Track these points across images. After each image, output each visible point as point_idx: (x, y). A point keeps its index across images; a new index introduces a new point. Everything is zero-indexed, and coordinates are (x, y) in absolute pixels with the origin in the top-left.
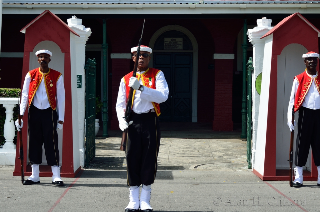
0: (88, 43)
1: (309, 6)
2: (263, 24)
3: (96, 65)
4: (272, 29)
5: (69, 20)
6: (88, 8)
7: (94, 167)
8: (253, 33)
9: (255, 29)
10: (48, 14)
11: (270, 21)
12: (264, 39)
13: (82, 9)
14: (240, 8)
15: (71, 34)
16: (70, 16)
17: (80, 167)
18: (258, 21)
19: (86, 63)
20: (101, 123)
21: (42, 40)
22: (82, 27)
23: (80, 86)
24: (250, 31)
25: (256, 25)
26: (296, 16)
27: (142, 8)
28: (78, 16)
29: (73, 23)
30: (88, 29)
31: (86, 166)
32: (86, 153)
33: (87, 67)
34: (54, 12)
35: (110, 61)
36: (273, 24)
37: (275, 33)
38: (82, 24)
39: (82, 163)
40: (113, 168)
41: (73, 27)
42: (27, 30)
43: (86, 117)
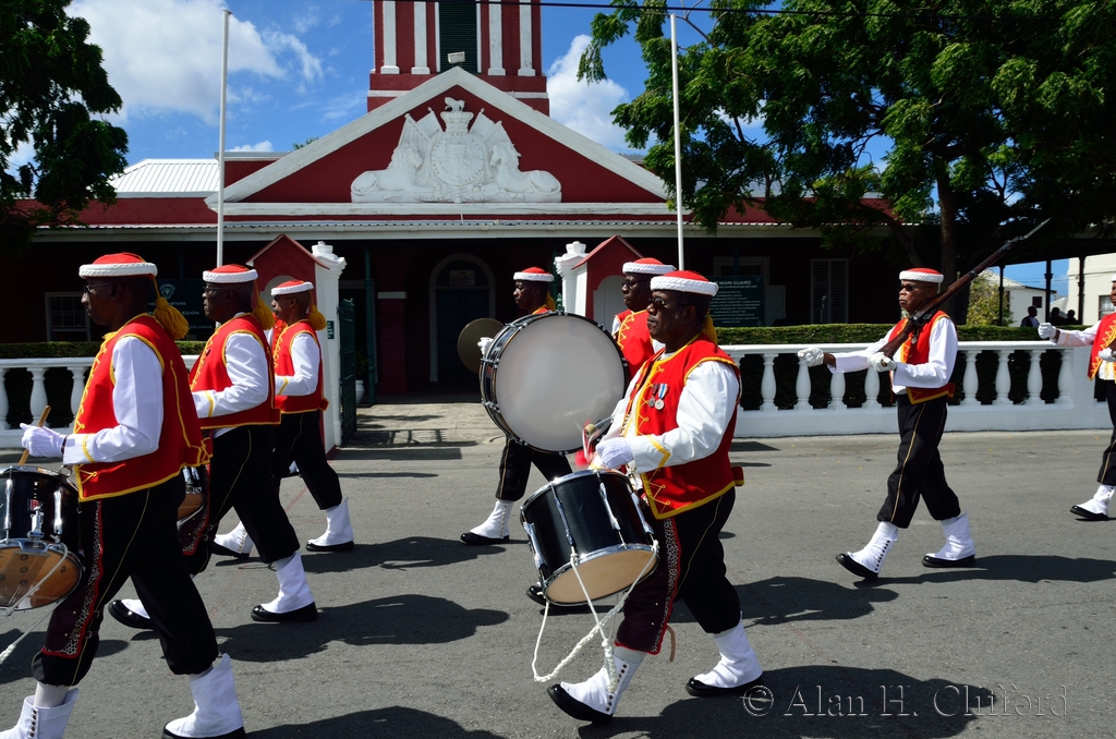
0: (342, 278)
1: (635, 228)
2: (574, 251)
3: (354, 308)
4: (586, 256)
5: (314, 248)
6: (345, 232)
7: (354, 445)
8: (562, 262)
9: (565, 257)
10: (284, 240)
11: (584, 246)
12: (576, 269)
13: (336, 232)
14: (548, 231)
15: (317, 267)
16: (315, 243)
17: (335, 446)
18: (568, 246)
19: (340, 305)
20: (365, 385)
21: (276, 275)
22: (332, 257)
23: (332, 337)
24: (558, 259)
25: (566, 252)
26: (615, 239)
27: (418, 231)
28: (327, 242)
29: (319, 251)
30: (342, 259)
31: (343, 445)
32: (343, 426)
33: (342, 311)
34: (293, 238)
35: (378, 302)
36: (587, 251)
37: (589, 261)
38: (334, 252)
39: (338, 440)
40: (380, 447)
41: (320, 257)
42: (255, 261)
43: (342, 379)
